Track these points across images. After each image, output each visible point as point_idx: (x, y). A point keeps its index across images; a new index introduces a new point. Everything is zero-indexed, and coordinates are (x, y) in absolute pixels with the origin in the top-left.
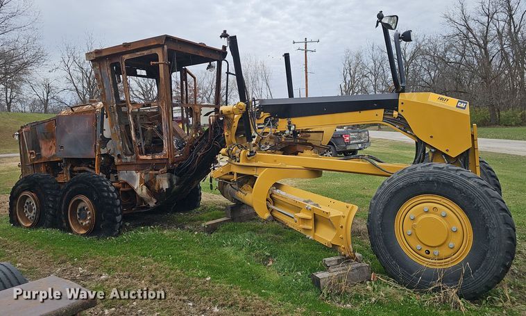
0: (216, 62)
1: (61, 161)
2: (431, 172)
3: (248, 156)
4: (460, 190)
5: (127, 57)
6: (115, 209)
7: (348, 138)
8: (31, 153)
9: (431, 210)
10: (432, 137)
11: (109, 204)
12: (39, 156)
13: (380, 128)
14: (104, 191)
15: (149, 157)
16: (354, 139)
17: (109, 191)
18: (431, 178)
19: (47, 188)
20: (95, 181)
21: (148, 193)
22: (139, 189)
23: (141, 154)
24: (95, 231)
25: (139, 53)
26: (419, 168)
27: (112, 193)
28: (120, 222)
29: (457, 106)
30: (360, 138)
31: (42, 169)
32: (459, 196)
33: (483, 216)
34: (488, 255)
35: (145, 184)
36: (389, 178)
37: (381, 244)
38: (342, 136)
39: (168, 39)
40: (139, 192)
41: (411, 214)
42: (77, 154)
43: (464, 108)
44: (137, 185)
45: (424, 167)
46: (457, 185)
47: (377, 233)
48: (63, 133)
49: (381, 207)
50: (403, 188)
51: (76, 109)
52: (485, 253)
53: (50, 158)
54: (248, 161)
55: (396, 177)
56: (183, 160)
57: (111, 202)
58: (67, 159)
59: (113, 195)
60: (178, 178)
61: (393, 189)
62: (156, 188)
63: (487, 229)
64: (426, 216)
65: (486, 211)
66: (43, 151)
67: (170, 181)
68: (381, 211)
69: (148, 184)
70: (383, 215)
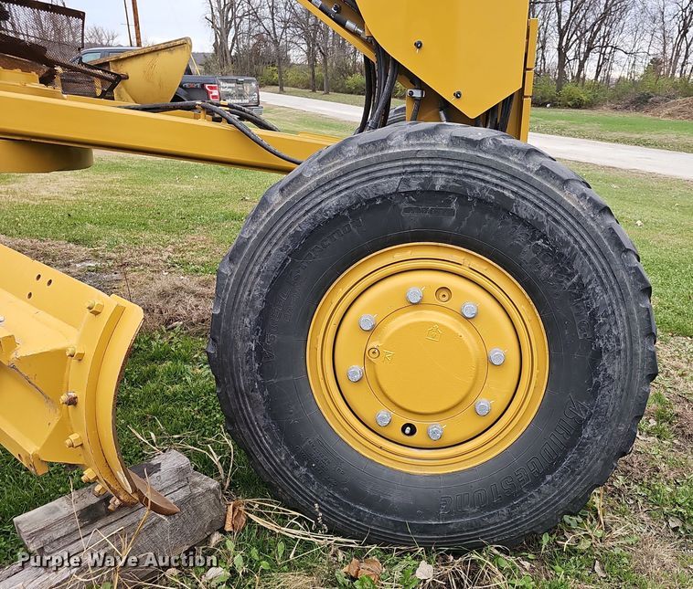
2: (441, 156)
4: (533, 228)
7: (215, 93)
9: (432, 298)
13: (282, 89)
16: (229, 95)
18: (440, 182)
26: (399, 138)
30: (241, 96)
32: (527, 248)
33: (593, 315)
34: (587, 433)
36: (285, 178)
37: (259, 418)
38: (203, 85)
41: (363, 312)
45: (417, 135)
46: (526, 209)
47: (243, 382)
49: (256, 289)
50: (337, 219)
52: (581, 425)
55: (312, 174)
61: (302, 223)
63: (598, 353)
64: (411, 317)
65: (602, 298)
68: (259, 305)
70: (263, 320)
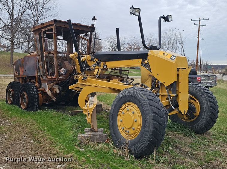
0: (89, 33)
1: (26, 77)
2: (132, 90)
3: (82, 79)
4: (139, 101)
5: (43, 30)
6: (34, 99)
7: (199, 79)
8: (17, 73)
9: (130, 110)
10: (158, 75)
11: (32, 97)
12: (19, 74)
14: (31, 91)
15: (51, 77)
16: (204, 80)
17: (33, 91)
19: (16, 88)
20: (29, 86)
21: (52, 94)
22: (48, 92)
23: (49, 75)
24: (27, 108)
25: (47, 28)
27: (35, 92)
28: (37, 105)
29: (171, 59)
30: (209, 80)
31: (20, 80)
35: (50, 90)
39: (56, 21)
40: (48, 93)
41: (124, 111)
42: (30, 74)
43: (173, 60)
44: (47, 90)
46: (139, 98)
48: (26, 64)
51: (31, 54)
53: (23, 75)
54: (83, 82)
56: (65, 80)
57: (33, 96)
58: (28, 76)
59: (34, 93)
60: (62, 88)
61: (118, 99)
62: (54, 92)
66: (20, 72)
67: (59, 89)
69: (51, 90)
